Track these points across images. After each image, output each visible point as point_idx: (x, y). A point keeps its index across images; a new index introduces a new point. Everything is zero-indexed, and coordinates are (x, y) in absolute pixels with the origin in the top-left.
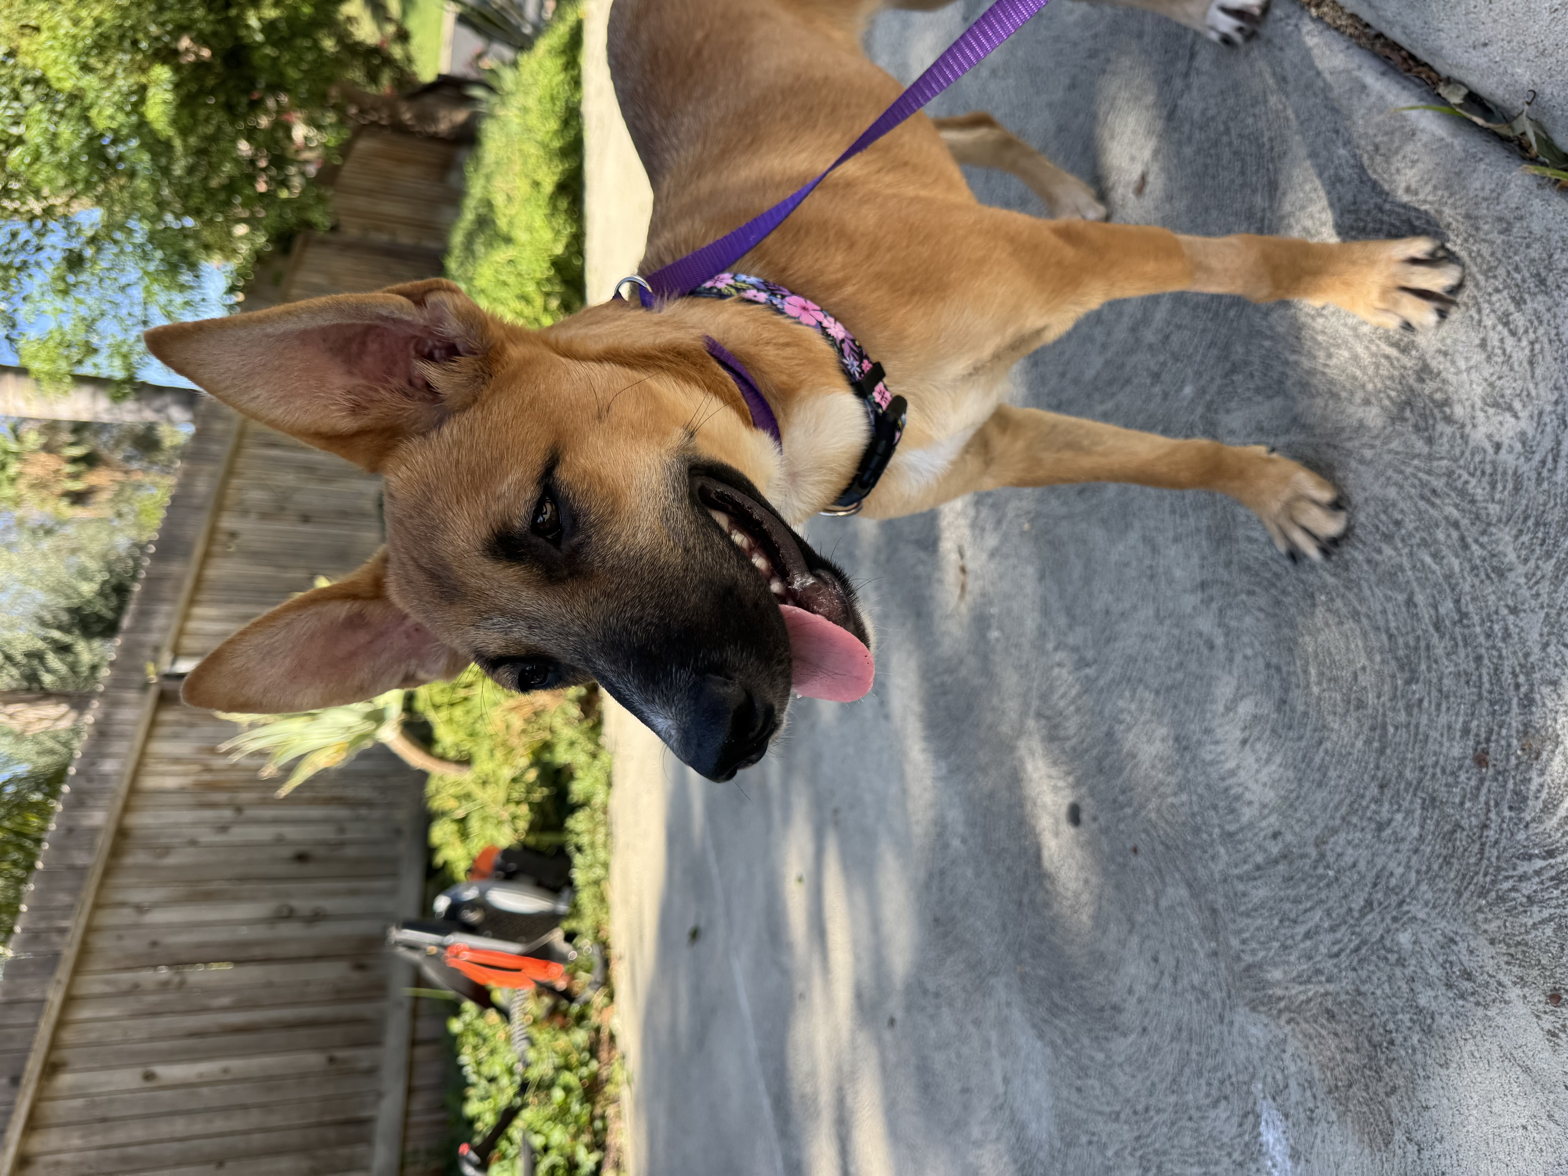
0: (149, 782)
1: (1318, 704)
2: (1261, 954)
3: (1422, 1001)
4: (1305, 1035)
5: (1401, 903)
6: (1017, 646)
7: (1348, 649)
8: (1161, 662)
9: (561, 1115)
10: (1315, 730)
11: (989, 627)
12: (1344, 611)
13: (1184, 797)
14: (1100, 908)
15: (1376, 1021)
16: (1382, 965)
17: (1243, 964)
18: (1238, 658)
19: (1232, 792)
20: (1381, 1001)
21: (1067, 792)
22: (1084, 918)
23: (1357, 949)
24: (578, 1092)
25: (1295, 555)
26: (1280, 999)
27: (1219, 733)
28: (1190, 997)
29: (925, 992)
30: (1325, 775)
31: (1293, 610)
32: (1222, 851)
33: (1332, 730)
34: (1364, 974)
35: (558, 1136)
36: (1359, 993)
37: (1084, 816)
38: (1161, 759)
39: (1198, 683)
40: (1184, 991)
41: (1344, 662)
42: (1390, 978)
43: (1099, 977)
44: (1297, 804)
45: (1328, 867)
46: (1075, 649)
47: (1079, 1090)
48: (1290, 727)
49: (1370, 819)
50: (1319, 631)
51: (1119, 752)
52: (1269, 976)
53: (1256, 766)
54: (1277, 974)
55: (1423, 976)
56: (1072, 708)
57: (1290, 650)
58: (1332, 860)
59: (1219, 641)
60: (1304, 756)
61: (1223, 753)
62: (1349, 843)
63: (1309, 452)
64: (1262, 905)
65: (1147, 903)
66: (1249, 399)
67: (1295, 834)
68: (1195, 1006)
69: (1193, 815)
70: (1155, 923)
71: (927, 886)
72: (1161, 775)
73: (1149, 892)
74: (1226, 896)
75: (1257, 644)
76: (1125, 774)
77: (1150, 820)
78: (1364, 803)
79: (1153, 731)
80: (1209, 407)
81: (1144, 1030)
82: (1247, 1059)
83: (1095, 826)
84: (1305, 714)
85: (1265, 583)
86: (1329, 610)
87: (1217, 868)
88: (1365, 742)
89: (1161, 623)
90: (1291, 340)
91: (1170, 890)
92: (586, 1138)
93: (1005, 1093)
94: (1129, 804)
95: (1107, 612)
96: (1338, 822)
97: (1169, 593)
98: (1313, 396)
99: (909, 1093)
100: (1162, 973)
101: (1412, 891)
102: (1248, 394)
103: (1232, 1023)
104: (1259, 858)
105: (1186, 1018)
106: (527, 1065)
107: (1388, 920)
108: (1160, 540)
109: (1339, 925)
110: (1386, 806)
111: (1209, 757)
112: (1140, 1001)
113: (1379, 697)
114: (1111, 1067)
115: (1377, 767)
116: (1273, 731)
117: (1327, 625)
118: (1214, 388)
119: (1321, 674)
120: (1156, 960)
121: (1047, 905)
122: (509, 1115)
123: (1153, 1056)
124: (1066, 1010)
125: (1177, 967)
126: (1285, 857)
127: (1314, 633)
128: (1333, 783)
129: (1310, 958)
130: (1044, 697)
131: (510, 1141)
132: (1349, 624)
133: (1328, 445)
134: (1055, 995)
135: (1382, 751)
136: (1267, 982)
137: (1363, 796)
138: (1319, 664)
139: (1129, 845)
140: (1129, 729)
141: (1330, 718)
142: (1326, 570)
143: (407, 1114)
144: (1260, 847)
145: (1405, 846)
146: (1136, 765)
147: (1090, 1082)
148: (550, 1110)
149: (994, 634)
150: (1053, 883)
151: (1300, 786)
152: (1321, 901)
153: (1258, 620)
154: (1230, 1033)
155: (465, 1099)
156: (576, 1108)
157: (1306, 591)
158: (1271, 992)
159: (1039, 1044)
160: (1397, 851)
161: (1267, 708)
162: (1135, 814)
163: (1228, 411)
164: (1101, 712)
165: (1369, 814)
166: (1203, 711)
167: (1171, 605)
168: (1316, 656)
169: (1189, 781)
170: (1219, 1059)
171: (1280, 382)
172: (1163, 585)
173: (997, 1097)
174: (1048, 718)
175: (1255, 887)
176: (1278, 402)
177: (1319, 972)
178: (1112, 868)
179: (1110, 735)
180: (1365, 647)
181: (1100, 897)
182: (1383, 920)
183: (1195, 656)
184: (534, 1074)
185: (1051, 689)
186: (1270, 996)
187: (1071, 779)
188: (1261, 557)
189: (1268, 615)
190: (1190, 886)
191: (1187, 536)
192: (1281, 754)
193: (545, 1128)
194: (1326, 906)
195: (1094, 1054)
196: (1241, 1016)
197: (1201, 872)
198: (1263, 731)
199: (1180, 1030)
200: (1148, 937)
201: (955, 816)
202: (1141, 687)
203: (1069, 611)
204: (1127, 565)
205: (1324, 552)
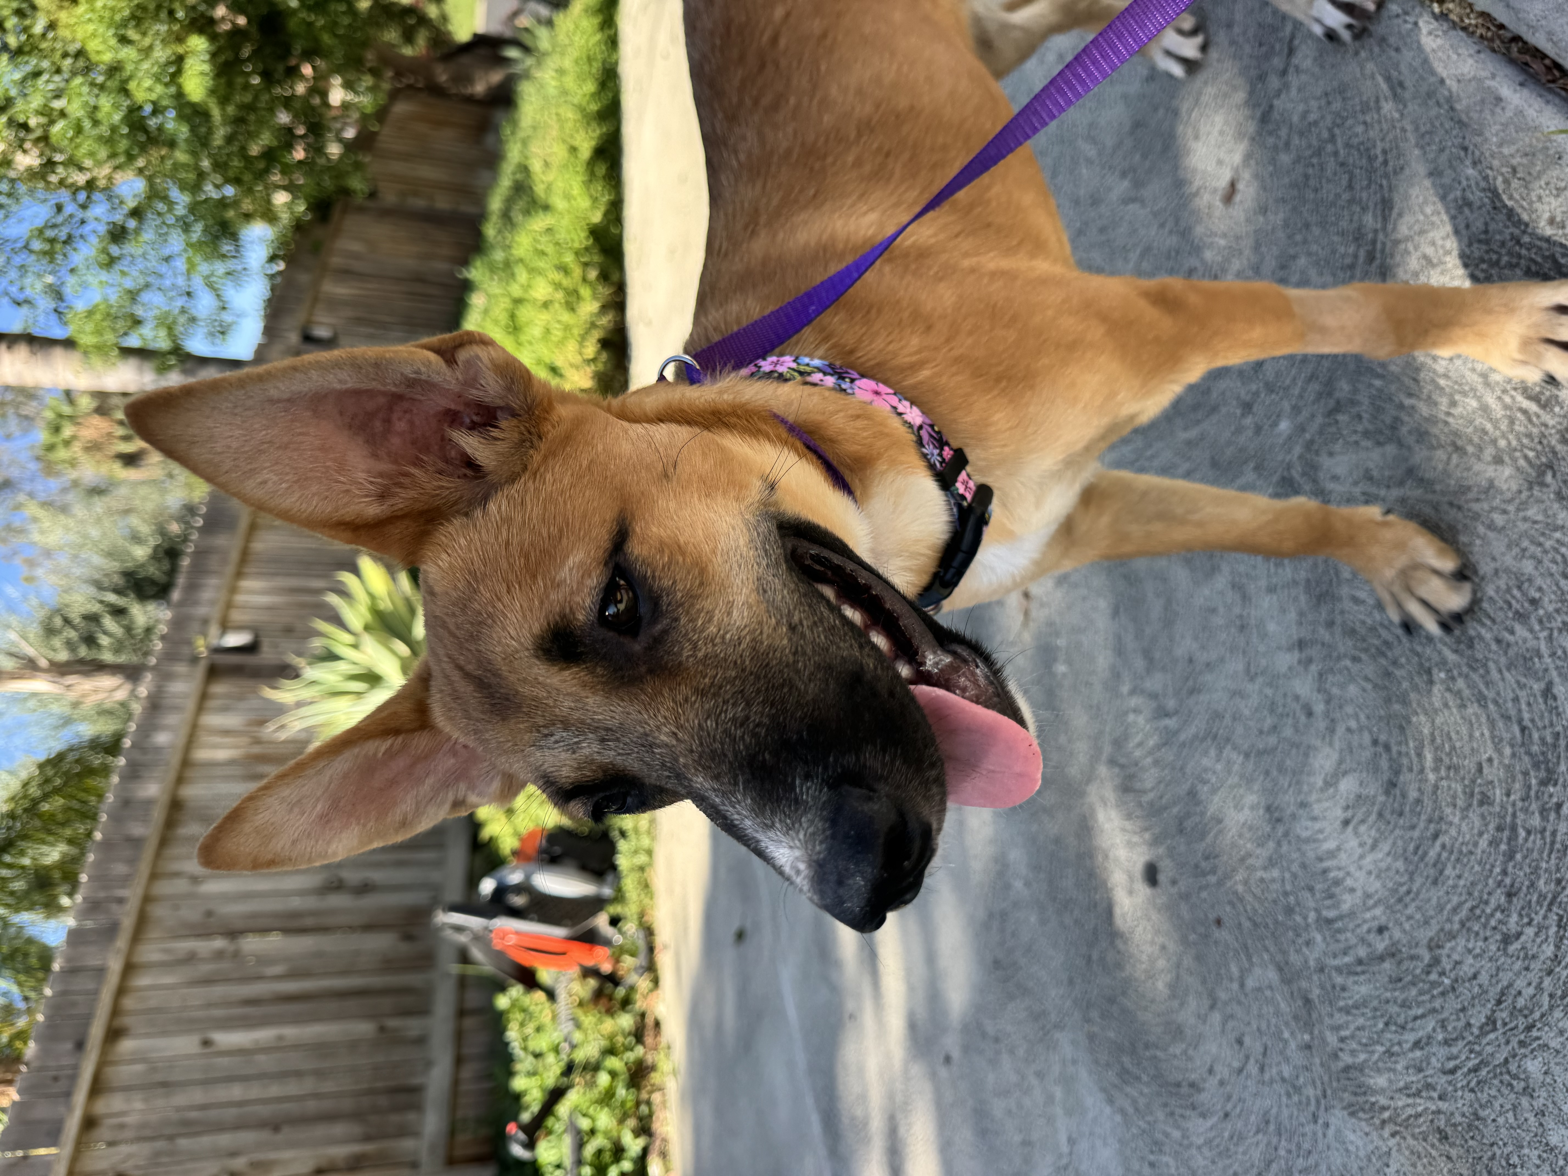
0: (202, 754)
1: (1435, 793)
2: (1362, 1057)
3: (1554, 1140)
4: (1412, 1153)
5: (1529, 1028)
6: (1088, 684)
7: (1471, 736)
8: (1251, 723)
9: (607, 1097)
10: (1430, 821)
11: (1055, 660)
12: (1466, 692)
13: (1275, 873)
14: (1178, 977)
15: (1498, 1152)
16: (1506, 1091)
17: (1341, 1064)
18: (1340, 730)
19: (1332, 875)
20: (1503, 1130)
21: (1144, 849)
22: (1160, 985)
23: (1475, 1070)
24: (624, 1077)
25: (1409, 626)
26: (1384, 1108)
27: (1317, 809)
28: (1278, 1087)
29: (984, 1035)
30: (1441, 872)
31: (1405, 685)
32: (1319, 938)
33: (1451, 824)
34: (1484, 1097)
35: (605, 1119)
36: (1476, 1115)
37: (1162, 878)
38: (1250, 828)
39: (1294, 751)
40: (1272, 1081)
41: (1467, 750)
42: (1515, 1108)
43: (1177, 1049)
44: (1407, 899)
45: (1442, 974)
46: (1154, 696)
47: (1152, 1165)
48: (1401, 814)
49: (1495, 928)
50: (1436, 711)
51: (1203, 814)
52: (1372, 1081)
53: (1360, 851)
54: (1381, 1081)
55: (1556, 1112)
56: (1149, 760)
57: (1402, 728)
58: (1448, 968)
59: (1319, 708)
60: (1417, 848)
61: (1321, 831)
62: (1470, 951)
63: (1428, 510)
64: (1364, 1003)
65: (1231, 980)
66: (1356, 443)
67: (1404, 931)
68: (1284, 1099)
69: (1286, 894)
70: (1239, 1003)
71: (986, 926)
72: (1249, 846)
73: (1234, 970)
74: (1322, 987)
75: (1362, 717)
76: (1209, 839)
77: (1236, 893)
78: (1488, 911)
79: (1242, 796)
80: (1308, 446)
81: (1226, 1115)
82: (1345, 1166)
83: (1174, 890)
84: (1418, 801)
85: (1373, 650)
86: (1449, 689)
87: (1312, 956)
88: (1490, 843)
89: (1252, 679)
90: (1407, 381)
91: (1257, 971)
92: (632, 1122)
93: (1071, 1154)
94: (1213, 871)
95: (1190, 661)
96: (1456, 926)
97: (1262, 648)
98: (1432, 448)
99: (965, 1135)
100: (1247, 1057)
101: (1543, 1016)
102: (1355, 437)
103: (1327, 1125)
104: (1362, 952)
105: (1274, 1111)
106: (573, 1047)
107: (1514, 1043)
108: (1251, 588)
109: (1456, 1039)
110: (1514, 918)
111: (1305, 834)
112: (1222, 1083)
113: (1508, 795)
114: (1188, 1147)
115: (1504, 872)
116: (1380, 815)
117: (1446, 705)
118: (1314, 427)
119: (1438, 760)
120: (1240, 1042)
121: (1119, 966)
122: (555, 1095)
123: (1236, 1145)
124: (1138, 1078)
125: (1265, 1054)
126: (1393, 955)
127: (1431, 713)
128: (1451, 882)
129: (1420, 1070)
130: (1118, 743)
131: (558, 1119)
132: (1472, 709)
133: (1451, 504)
134: (1126, 1060)
135: (1510, 856)
136: (1369, 1087)
137: (1487, 903)
138: (1436, 749)
139: (1212, 916)
140: (1214, 791)
141: (1448, 810)
142: (1445, 644)
143: (456, 1083)
144: (1363, 940)
145: (1536, 965)
146: (1220, 832)
147: (1165, 1159)
148: (595, 1094)
149: (1061, 668)
150: (1125, 943)
151: (1411, 879)
152: (1434, 1011)
153: (1364, 690)
154: (1324, 1135)
155: (511, 1074)
156: (621, 1092)
157: (1421, 665)
158: (1373, 1099)
159: (1108, 1110)
160: (1527, 969)
161: (1373, 789)
162: (1219, 884)
163: (1331, 454)
164: (1182, 769)
165: (1493, 923)
166: (1298, 783)
167: (1263, 662)
168: (1433, 740)
169: (1281, 857)
170: (1311, 1161)
171: (1394, 428)
172: (1255, 639)
173: (1060, 1156)
174: (1122, 767)
175: (1356, 983)
176: (1391, 449)
177: (1429, 1087)
178: (1192, 937)
179: (1192, 794)
180: (1493, 737)
181: (1178, 965)
182: (1508, 1042)
183: (1290, 721)
184: (580, 1056)
185: (1126, 736)
186: (1373, 1104)
187: (1147, 836)
188: (1369, 621)
189: (1375, 686)
190: (1280, 969)
191: (1283, 587)
192: (1390, 841)
193: (591, 1111)
194: (1441, 1017)
195: (1169, 1130)
196: (1338, 1117)
197: (1293, 958)
198: (1368, 813)
199: (1267, 1122)
200: (1232, 1016)
201: (1017, 856)
202: (1229, 747)
203: (1147, 654)
204: (1213, 611)
205: (1445, 626)
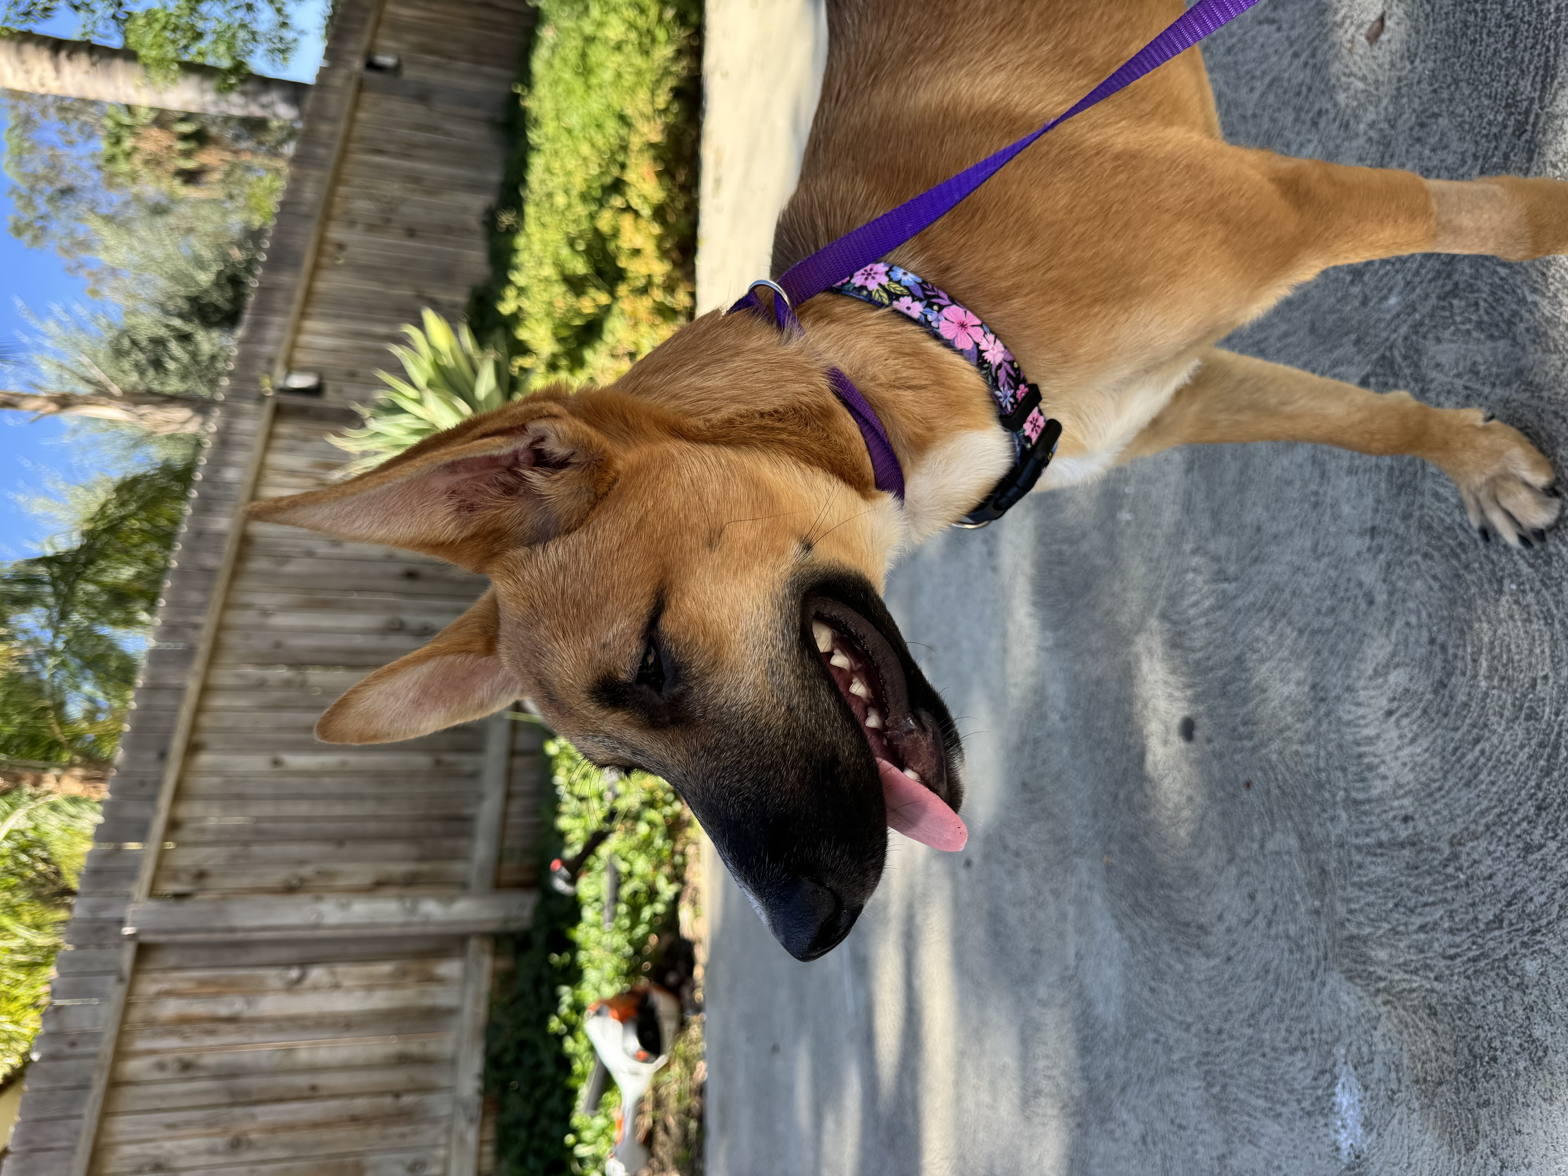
0: (269, 491)
1: (1483, 700)
2: (1367, 930)
3: (1537, 1033)
4: (1401, 1022)
5: (1534, 932)
6: (1151, 537)
7: (1531, 651)
8: (1311, 601)
9: (645, 845)
10: (1474, 726)
11: (1121, 507)
12: (1535, 608)
13: (1311, 749)
14: (1201, 829)
15: (1483, 1035)
16: (1500, 984)
17: (1346, 933)
18: (1399, 623)
19: (1366, 760)
20: (1491, 1017)
21: (1184, 704)
22: (1182, 833)
23: (1475, 960)
24: (662, 829)
25: (1487, 533)
26: (1380, 979)
27: (1363, 695)
28: (1282, 943)
29: (1005, 847)
30: (1476, 776)
31: (1473, 590)
32: (1344, 816)
33: (1494, 732)
34: (1478, 986)
35: (642, 865)
36: (1467, 1000)
37: (1198, 734)
38: (1293, 703)
39: (1349, 636)
40: (1277, 937)
41: (1524, 664)
42: (1506, 999)
43: (1191, 893)
44: (1437, 795)
45: (1460, 869)
46: (1216, 559)
47: (1152, 990)
48: (1446, 715)
49: (1519, 836)
50: (1500, 622)
51: (1248, 681)
52: (1373, 953)
53: (1398, 742)
54: (1382, 954)
55: (1545, 1009)
56: (1202, 620)
57: (1462, 632)
58: (1466, 865)
59: (1381, 598)
60: (1456, 749)
61: (1363, 717)
62: (1490, 853)
63: (1530, 416)
64: (1378, 882)
65: (1252, 840)
66: (1468, 332)
67: (1429, 824)
68: (1286, 955)
69: (1319, 770)
70: (1257, 862)
71: (1019, 749)
72: (1289, 719)
73: (1256, 830)
74: (1340, 861)
75: (1424, 614)
76: (1251, 705)
77: (1269, 761)
78: (1515, 820)
79: (1289, 671)
80: (1416, 328)
81: (1229, 959)
82: (1334, 1022)
83: (1208, 748)
84: (1466, 705)
85: (1447, 550)
86: (1517, 602)
87: (1336, 831)
88: (1530, 757)
89: (1318, 559)
90: (1534, 275)
91: (1279, 836)
92: (666, 870)
93: (1077, 967)
94: (1250, 737)
95: (1259, 529)
96: (1481, 828)
97: (1333, 529)
98: (1548, 351)
99: (978, 934)
100: (1257, 912)
101: (1549, 923)
102: (1468, 326)
103: (1323, 984)
104: (1384, 836)
105: (1275, 963)
106: (617, 796)
107: (1517, 943)
108: (1332, 466)
109: (1461, 930)
110: (1541, 829)
111: (1346, 717)
112: (1229, 930)
113: (1557, 714)
114: (1189, 980)
115: (1539, 786)
116: (1425, 711)
117: (1511, 617)
118: (1425, 308)
119: (1492, 669)
120: (1252, 897)
121: (1144, 808)
122: (597, 838)
123: (1235, 986)
124: (1149, 912)
125: (1274, 911)
126: (1413, 844)
127: (1494, 623)
128: (1483, 787)
129: (1422, 951)
130: (1173, 599)
131: (598, 858)
132: (1537, 625)
133: (1556, 414)
134: (1141, 895)
135: (1547, 772)
136: (1370, 958)
137: (1515, 811)
138: (1494, 658)
139: (1242, 778)
140: (1262, 661)
141: (1494, 719)
142: (1523, 557)
143: (505, 815)
144: (1387, 825)
145: (1552, 877)
146: (1264, 701)
147: (1165, 987)
148: (634, 841)
149: (1125, 516)
150: (1154, 788)
151: (1445, 777)
152: (1445, 901)
153: (1431, 588)
154: (1320, 992)
155: (557, 814)
156: (659, 842)
157: (1493, 572)
158: (1372, 969)
159: (1117, 935)
160: (1543, 879)
161: (1423, 685)
162: (1254, 750)
163: (1439, 340)
164: (1234, 634)
165: (1518, 832)
166: (1349, 667)
167: (1332, 543)
168: (1491, 650)
169: (1319, 734)
170: (1304, 1012)
171: (1510, 323)
172: (1327, 518)
173: (1067, 968)
174: (1174, 623)
175: (1373, 863)
176: (1503, 345)
177: (1427, 967)
178: (1220, 794)
179: (1240, 659)
180: (1552, 657)
181: (1203, 818)
182: (1511, 941)
183: (1350, 606)
184: (622, 805)
185: (1182, 594)
186: (1371, 973)
187: (1189, 692)
188: (1448, 520)
189: (1442, 587)
190: (1301, 838)
191: (1365, 471)
192: (1430, 739)
193: (630, 856)
194: (1450, 908)
195: (1172, 962)
196: (1335, 979)
197: (1316, 829)
198: (1413, 708)
199: (1267, 972)
200: (1248, 873)
201: (1057, 691)
202: (1284, 621)
203: (1215, 515)
204: (1289, 483)
205: (1524, 540)
